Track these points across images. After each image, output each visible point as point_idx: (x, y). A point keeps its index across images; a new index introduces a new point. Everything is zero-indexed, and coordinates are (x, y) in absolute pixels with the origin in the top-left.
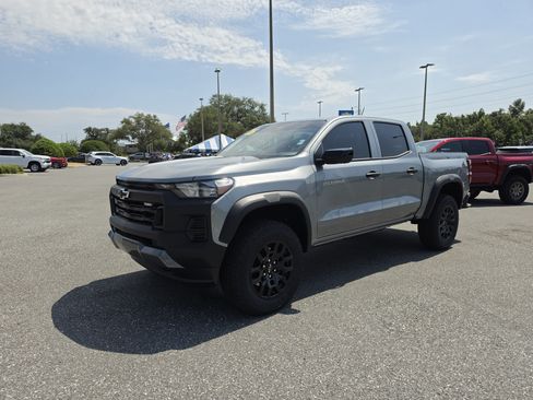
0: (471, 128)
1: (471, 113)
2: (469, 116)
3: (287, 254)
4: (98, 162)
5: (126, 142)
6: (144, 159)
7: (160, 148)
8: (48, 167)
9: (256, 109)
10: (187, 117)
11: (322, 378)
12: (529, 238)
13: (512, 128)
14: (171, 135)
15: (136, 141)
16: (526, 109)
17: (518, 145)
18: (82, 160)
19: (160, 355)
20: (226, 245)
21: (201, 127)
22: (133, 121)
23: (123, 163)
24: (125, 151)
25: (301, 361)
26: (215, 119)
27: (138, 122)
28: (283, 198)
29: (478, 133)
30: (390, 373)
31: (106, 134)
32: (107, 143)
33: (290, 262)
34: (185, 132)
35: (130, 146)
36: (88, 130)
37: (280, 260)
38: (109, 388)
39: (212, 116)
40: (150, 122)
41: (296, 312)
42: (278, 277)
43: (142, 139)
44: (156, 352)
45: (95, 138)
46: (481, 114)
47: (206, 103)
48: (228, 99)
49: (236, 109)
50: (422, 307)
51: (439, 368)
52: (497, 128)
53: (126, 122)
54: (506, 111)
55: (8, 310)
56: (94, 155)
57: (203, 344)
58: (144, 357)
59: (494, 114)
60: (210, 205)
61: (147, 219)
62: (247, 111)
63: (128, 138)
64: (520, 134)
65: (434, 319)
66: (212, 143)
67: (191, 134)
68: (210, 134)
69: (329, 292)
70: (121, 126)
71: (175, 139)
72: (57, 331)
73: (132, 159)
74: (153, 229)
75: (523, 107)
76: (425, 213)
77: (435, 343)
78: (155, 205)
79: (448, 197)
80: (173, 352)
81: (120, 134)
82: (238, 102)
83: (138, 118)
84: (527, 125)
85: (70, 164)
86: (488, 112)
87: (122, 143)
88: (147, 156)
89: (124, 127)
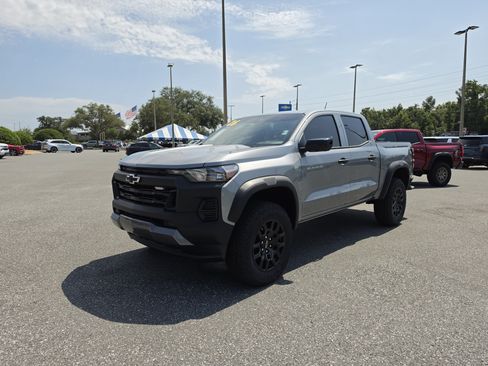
0: (391, 121)
1: (391, 107)
2: (390, 110)
3: (280, 232)
4: (54, 150)
5: (79, 131)
6: (98, 147)
7: (112, 136)
8: (6, 154)
9: (205, 101)
10: (139, 107)
11: (333, 337)
12: (461, 215)
13: (425, 121)
14: (123, 124)
15: (88, 130)
16: (436, 105)
17: (430, 135)
18: (38, 148)
19: (182, 324)
20: (233, 224)
21: (152, 117)
22: (87, 110)
23: (79, 150)
24: (78, 139)
25: (310, 325)
26: (166, 110)
27: (91, 112)
28: (279, 182)
29: (397, 125)
30: (388, 330)
31: (59, 123)
32: (60, 131)
33: (282, 238)
34: (137, 121)
35: (82, 134)
36: (42, 119)
37: (275, 236)
38: (145, 356)
39: (164, 107)
40: (103, 111)
41: (289, 282)
42: (272, 252)
43: (95, 127)
44: (178, 322)
45: (49, 126)
46: (400, 108)
47: (158, 95)
48: (177, 91)
49: (185, 101)
50: (394, 274)
51: (426, 324)
52: (413, 121)
53: (80, 111)
54: (421, 106)
55: (19, 291)
56: (50, 143)
57: (218, 314)
58: (169, 327)
59: (410, 109)
60: (220, 189)
61: (158, 202)
62: (196, 103)
63: (81, 127)
64: (432, 126)
65: (407, 284)
66: (165, 132)
67: (143, 124)
68: (161, 124)
69: (311, 264)
70: (74, 116)
71: (127, 127)
72: (75, 307)
73: (86, 147)
74: (166, 210)
75: (434, 103)
76: (381, 194)
77: (416, 303)
78: (167, 189)
79: (399, 180)
80: (193, 322)
81: (74, 123)
82: (187, 95)
83: (92, 108)
84: (437, 118)
85: (27, 152)
86: (405, 107)
87: (76, 131)
88: (101, 143)
89: (77, 117)
